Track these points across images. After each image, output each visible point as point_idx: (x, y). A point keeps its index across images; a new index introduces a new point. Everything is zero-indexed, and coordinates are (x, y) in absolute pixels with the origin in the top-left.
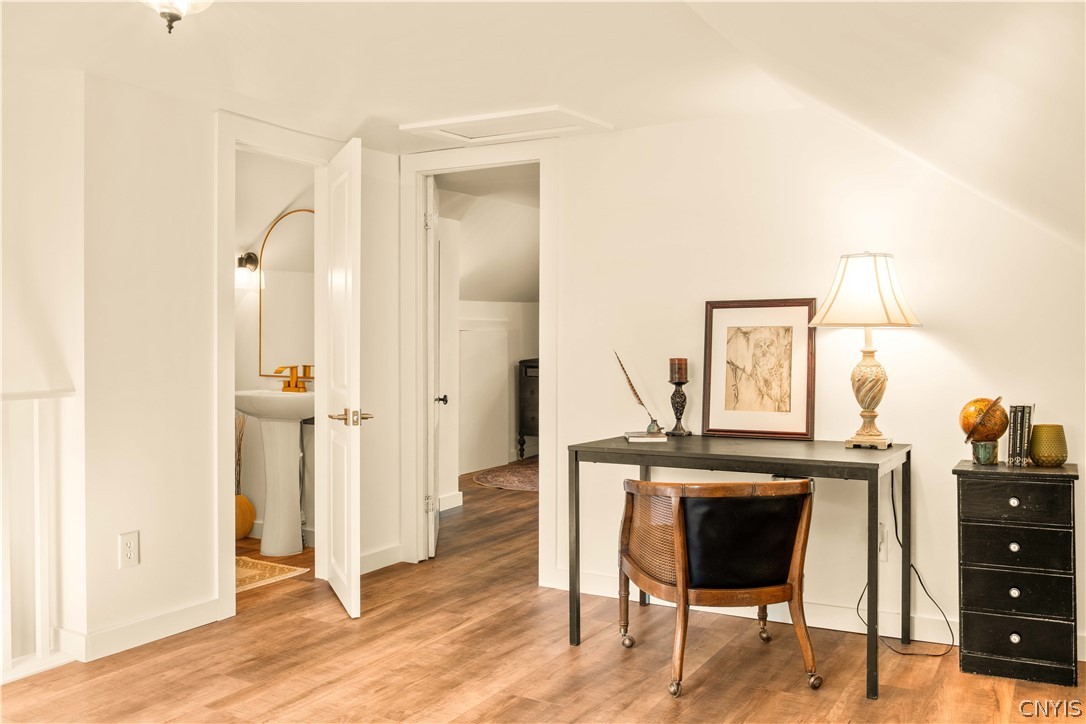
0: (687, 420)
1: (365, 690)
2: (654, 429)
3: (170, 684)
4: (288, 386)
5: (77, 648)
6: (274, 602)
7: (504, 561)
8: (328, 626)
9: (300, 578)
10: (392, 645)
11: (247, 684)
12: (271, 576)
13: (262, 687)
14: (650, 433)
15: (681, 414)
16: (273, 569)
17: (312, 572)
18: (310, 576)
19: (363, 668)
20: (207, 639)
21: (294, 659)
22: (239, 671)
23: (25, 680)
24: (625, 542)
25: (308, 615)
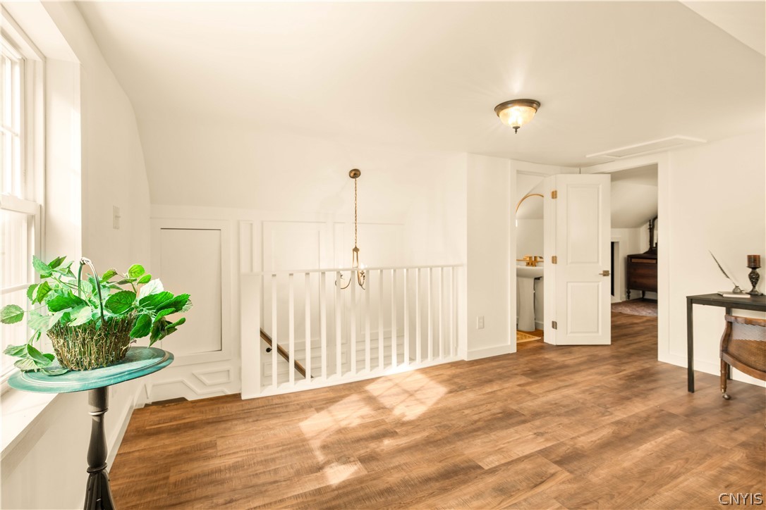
0: (759, 287)
1: (584, 392)
2: (737, 290)
3: (500, 374)
4: (528, 264)
5: (463, 355)
6: (530, 349)
7: (634, 346)
8: (557, 362)
9: (538, 341)
10: (589, 375)
11: (530, 380)
12: (526, 338)
13: (537, 382)
14: (734, 292)
15: (756, 284)
16: (525, 336)
17: (543, 339)
18: (542, 340)
19: (579, 383)
20: (508, 359)
21: (546, 374)
22: (525, 374)
23: (449, 363)
24: (725, 346)
25: (547, 356)
